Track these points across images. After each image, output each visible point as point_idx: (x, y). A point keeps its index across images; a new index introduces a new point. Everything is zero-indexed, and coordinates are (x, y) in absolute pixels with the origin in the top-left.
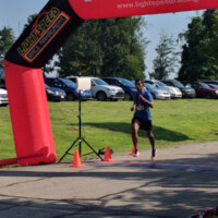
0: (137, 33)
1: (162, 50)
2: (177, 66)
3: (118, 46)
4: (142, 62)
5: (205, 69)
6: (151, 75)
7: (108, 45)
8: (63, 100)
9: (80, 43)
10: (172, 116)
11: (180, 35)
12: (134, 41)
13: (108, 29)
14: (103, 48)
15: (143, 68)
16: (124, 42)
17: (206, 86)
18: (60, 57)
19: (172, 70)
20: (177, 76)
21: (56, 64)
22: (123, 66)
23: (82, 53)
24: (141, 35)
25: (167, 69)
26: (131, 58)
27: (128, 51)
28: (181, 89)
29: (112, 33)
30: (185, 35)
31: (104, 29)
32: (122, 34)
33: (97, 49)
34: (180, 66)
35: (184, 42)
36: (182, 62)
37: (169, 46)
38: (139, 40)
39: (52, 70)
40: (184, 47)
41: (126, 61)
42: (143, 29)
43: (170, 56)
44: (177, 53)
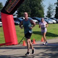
0: (41, 3)
1: (49, 8)
2: (54, 13)
3: (36, 7)
4: (43, 12)
6: (46, 16)
9: (23, 7)
10: (53, 29)
11: (55, 4)
12: (40, 6)
13: (32, 2)
14: (31, 8)
15: (44, 14)
16: (38, 6)
18: (17, 11)
19: (53, 15)
21: (16, 13)
23: (24, 10)
24: (43, 4)
25: (51, 14)
26: (40, 11)
27: (39, 9)
29: (33, 3)
31: (31, 2)
32: (37, 4)
35: (56, 6)
36: (56, 12)
37: (51, 7)
39: (15, 15)
41: (38, 12)
42: (43, 2)
44: (54, 9)
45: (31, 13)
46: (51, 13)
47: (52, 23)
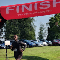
0: (32, 24)
1: (41, 29)
3: (26, 28)
5: (56, 35)
6: (38, 38)
7: (22, 28)
8: (5, 48)
9: (12, 28)
10: (44, 52)
11: (47, 24)
12: (31, 26)
13: (22, 23)
14: (20, 29)
15: (35, 36)
16: (28, 27)
17: (56, 41)
18: (5, 33)
19: (45, 36)
20: (47, 38)
21: (4, 36)
22: (28, 35)
23: (13, 31)
24: (33, 24)
25: (43, 36)
27: (29, 30)
28: (47, 43)
29: (23, 24)
30: (49, 23)
32: (27, 24)
33: (18, 30)
34: (48, 34)
35: (48, 26)
37: (43, 28)
38: (33, 26)
39: (3, 38)
40: (48, 28)
42: (34, 22)
43: (44, 31)
44: (46, 30)
45: (20, 35)
46: (43, 34)
47: (43, 45)
